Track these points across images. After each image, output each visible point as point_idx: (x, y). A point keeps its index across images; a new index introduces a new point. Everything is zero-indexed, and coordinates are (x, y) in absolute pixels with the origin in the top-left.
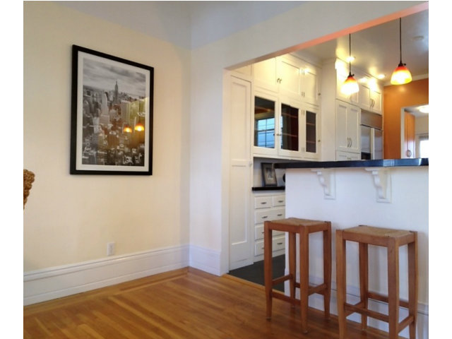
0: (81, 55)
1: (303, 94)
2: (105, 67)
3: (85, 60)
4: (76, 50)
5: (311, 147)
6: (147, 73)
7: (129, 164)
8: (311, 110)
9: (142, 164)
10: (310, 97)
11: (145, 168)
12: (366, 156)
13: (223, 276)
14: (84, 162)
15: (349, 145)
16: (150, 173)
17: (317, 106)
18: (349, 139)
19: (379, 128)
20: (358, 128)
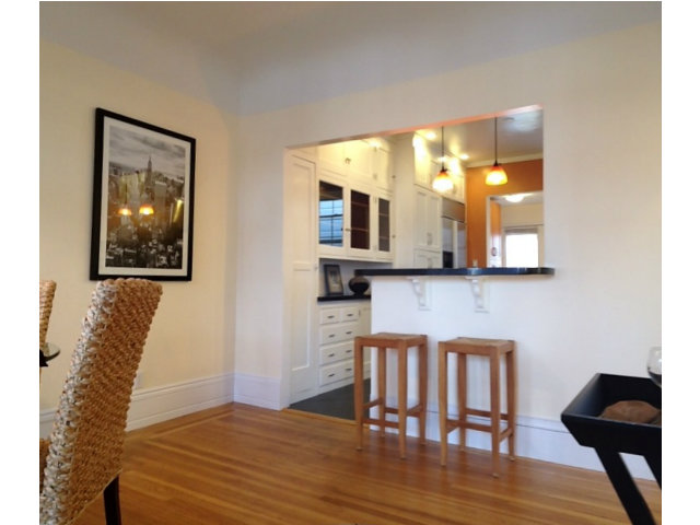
0: (108, 121)
1: (375, 177)
2: (135, 137)
3: (112, 128)
4: (100, 115)
5: (384, 245)
6: (187, 145)
7: (163, 267)
8: (385, 197)
9: (179, 266)
10: (383, 181)
11: (183, 272)
12: (448, 257)
13: (283, 411)
14: (109, 264)
15: (430, 243)
16: (188, 278)
17: (391, 191)
18: (429, 235)
19: (462, 220)
20: (439, 221)
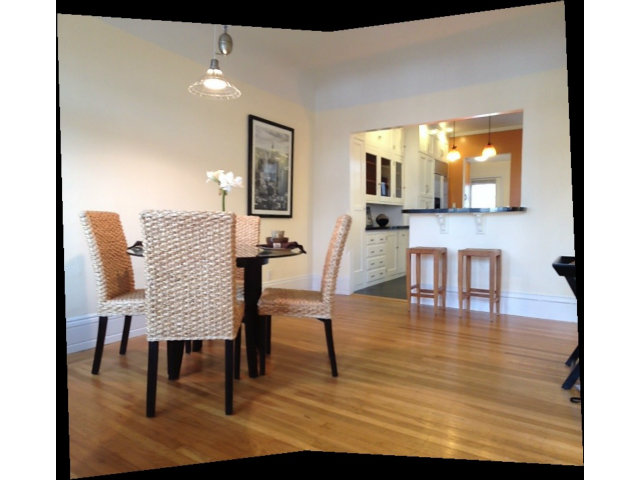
0: (255, 122)
1: (394, 147)
2: (271, 133)
3: (257, 126)
4: (251, 118)
5: (399, 194)
6: (289, 133)
7: (279, 209)
8: (399, 161)
9: (286, 209)
10: (398, 150)
12: (437, 201)
13: (351, 295)
14: (257, 208)
15: (427, 191)
17: (403, 157)
18: (427, 186)
19: (445, 177)
20: (433, 176)
